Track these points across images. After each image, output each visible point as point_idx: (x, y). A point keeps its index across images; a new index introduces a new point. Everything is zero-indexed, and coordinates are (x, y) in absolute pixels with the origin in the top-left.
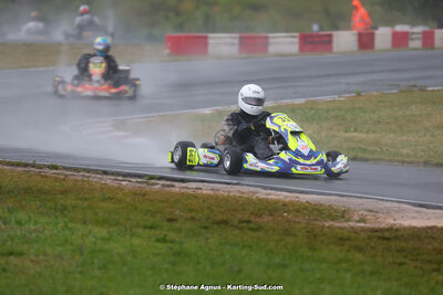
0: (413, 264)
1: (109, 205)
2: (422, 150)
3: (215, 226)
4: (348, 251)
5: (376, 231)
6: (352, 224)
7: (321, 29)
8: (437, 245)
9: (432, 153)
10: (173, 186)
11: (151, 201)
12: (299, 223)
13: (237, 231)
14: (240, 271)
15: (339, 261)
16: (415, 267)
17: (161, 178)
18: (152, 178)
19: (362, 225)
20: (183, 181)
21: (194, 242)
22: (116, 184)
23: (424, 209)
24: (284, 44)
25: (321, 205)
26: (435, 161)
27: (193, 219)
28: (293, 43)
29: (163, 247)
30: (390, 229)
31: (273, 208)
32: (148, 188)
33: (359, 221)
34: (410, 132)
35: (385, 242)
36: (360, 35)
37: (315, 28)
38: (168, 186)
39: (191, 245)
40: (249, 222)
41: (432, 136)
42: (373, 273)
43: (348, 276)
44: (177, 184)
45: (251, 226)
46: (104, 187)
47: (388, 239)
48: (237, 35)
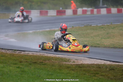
0: (88, 74)
1: (3, 58)
2: (90, 43)
3: (33, 64)
4: (70, 71)
5: (78, 65)
6: (71, 63)
7: (63, 9)
8: (94, 69)
9: (93, 43)
10: (21, 53)
11: (15, 57)
12: (56, 63)
13: (39, 65)
14: (40, 76)
15: (67, 73)
16: (88, 75)
17: (18, 50)
18: (15, 50)
19: (74, 63)
20: (24, 51)
21: (27, 68)
22: (5, 52)
23: (91, 59)
24: (52, 13)
25: (62, 58)
26: (94, 46)
27: (27, 62)
28: (55, 13)
29: (18, 70)
30: (81, 64)
31: (49, 59)
32: (14, 53)
33: (73, 62)
34: (87, 37)
35: (80, 68)
36: (73, 11)
37: (61, 9)
38: (20, 52)
39: (26, 69)
40: (42, 62)
41: (93, 39)
42: (77, 77)
43: (70, 77)
44: (22, 52)
45: (43, 63)
46: (2, 53)
47: (81, 67)
48: (39, 11)
